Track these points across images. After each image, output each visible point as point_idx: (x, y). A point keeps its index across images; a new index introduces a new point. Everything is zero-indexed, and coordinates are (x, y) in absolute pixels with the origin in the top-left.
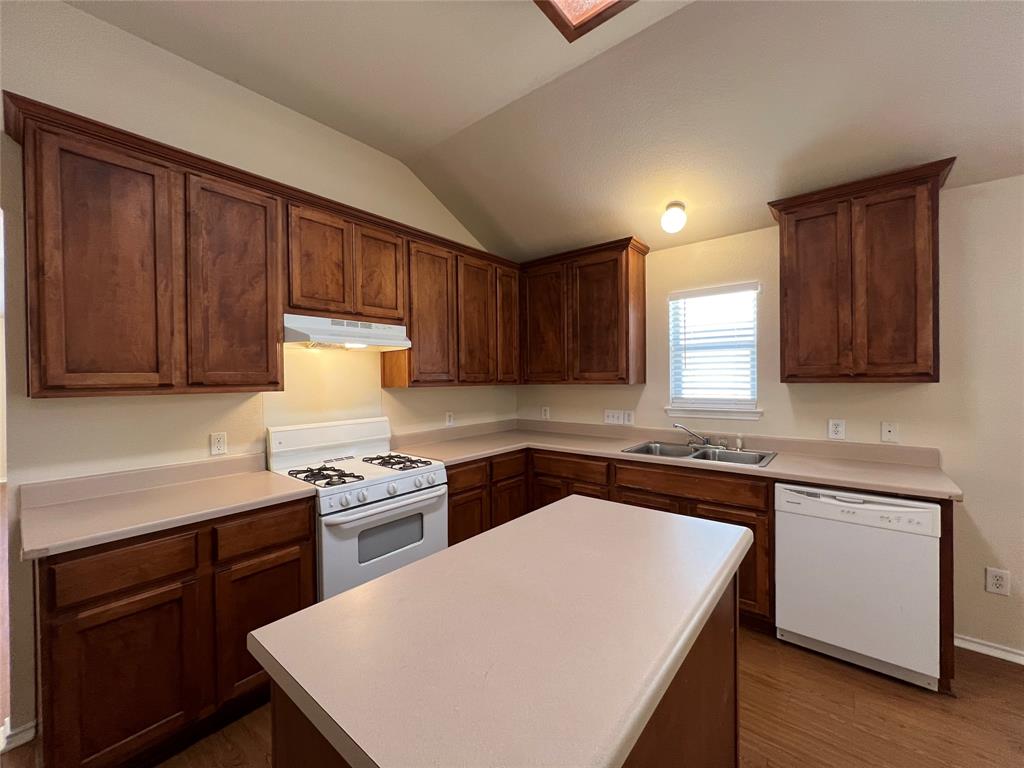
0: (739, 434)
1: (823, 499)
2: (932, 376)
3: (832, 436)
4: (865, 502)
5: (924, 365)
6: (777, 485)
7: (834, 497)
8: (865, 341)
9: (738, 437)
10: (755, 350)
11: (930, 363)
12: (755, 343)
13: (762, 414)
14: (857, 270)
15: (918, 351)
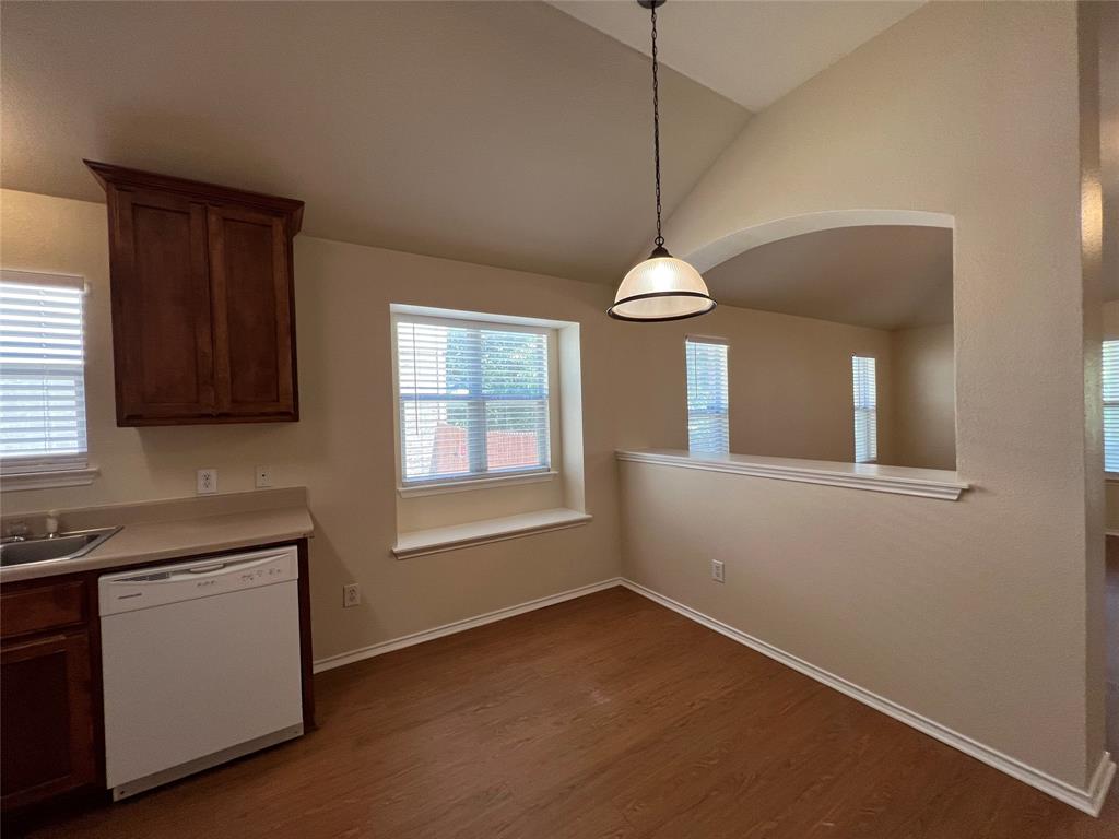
0: (52, 512)
1: (174, 578)
2: (293, 416)
3: (202, 490)
4: (225, 565)
5: (285, 404)
6: (102, 579)
7: (188, 571)
8: (228, 375)
9: (50, 517)
10: (82, 379)
11: (291, 402)
12: (82, 370)
13: (98, 474)
14: (216, 290)
15: (280, 389)
